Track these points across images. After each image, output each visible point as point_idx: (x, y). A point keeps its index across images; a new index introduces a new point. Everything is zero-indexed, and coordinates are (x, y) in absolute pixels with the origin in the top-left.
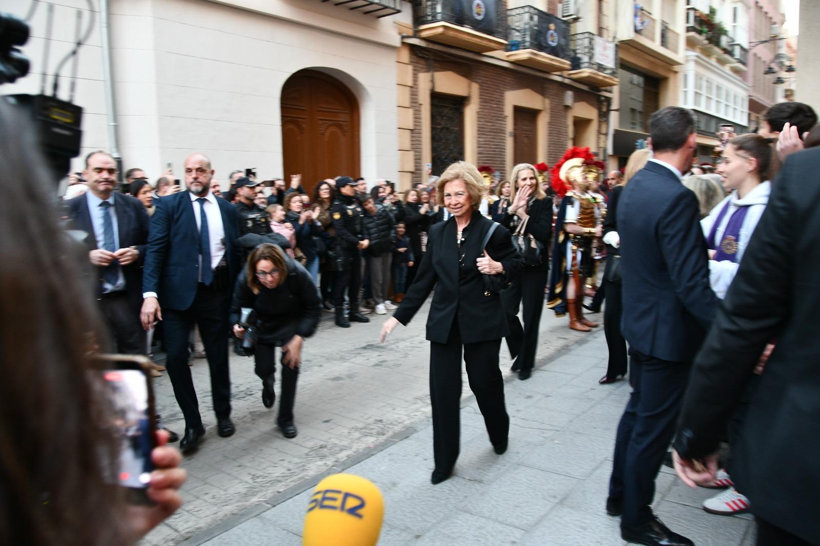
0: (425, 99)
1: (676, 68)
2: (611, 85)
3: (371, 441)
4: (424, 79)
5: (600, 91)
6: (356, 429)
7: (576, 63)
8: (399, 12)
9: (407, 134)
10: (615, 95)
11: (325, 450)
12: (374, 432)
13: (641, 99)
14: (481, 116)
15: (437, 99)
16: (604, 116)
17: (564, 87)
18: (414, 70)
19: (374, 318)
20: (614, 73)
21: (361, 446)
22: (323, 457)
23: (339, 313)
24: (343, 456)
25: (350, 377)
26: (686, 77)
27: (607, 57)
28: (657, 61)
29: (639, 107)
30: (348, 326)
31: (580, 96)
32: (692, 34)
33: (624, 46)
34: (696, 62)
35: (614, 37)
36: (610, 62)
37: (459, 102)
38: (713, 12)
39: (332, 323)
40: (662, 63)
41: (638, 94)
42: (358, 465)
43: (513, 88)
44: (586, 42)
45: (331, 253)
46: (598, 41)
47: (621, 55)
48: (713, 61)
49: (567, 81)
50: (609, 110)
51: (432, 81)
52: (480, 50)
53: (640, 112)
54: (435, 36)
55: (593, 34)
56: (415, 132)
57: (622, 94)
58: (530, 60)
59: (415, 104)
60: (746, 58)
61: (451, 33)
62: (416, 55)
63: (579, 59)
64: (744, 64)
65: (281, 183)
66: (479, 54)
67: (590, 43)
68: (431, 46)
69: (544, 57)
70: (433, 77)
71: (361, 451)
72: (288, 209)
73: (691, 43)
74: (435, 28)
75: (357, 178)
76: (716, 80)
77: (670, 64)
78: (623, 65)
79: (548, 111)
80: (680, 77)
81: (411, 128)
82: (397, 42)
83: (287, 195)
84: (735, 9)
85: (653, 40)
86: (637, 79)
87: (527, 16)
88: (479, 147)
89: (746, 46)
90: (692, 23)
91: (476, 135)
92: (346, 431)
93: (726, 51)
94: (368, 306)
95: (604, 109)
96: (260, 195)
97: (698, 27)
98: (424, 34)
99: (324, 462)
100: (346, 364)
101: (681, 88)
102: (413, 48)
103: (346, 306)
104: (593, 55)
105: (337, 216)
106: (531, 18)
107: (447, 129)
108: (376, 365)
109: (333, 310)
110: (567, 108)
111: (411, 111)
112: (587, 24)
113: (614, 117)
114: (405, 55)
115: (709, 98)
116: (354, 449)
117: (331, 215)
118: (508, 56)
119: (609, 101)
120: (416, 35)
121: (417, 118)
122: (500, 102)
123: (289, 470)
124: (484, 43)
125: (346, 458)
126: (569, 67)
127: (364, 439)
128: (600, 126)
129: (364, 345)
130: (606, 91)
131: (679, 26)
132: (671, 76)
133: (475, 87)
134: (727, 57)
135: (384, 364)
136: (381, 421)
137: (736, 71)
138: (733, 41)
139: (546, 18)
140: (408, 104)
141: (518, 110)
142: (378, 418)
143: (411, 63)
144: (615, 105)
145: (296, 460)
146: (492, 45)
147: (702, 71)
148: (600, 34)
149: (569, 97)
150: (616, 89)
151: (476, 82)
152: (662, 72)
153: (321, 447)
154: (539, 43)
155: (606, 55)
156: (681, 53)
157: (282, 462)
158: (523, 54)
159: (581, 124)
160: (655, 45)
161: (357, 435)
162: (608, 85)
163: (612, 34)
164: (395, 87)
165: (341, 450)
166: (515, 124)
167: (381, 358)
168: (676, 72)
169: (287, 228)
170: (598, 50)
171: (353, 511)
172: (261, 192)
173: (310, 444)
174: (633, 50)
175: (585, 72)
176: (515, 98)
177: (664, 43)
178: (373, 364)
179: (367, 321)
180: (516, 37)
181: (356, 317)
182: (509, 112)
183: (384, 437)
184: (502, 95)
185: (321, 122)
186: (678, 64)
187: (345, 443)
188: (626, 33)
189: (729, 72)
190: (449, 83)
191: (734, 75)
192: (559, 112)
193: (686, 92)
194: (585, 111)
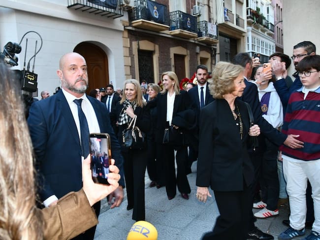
0: (135, 52)
1: (243, 34)
2: (216, 43)
4: (135, 44)
5: (211, 46)
7: (200, 34)
8: (123, 16)
9: (129, 68)
10: (218, 47)
13: (229, 48)
14: (160, 59)
16: (213, 57)
17: (195, 45)
18: (130, 40)
20: (216, 38)
26: (248, 38)
27: (214, 31)
29: (229, 52)
31: (202, 48)
32: (250, 19)
33: (219, 26)
34: (252, 31)
35: (216, 22)
36: (214, 33)
37: (150, 54)
38: (258, 9)
40: (238, 33)
41: (228, 46)
43: (174, 46)
44: (204, 25)
46: (209, 25)
47: (219, 30)
48: (260, 31)
49: (196, 42)
50: (215, 54)
51: (138, 45)
52: (158, 30)
53: (229, 54)
54: (139, 25)
55: (207, 22)
56: (132, 67)
57: (220, 46)
58: (180, 34)
59: (131, 55)
60: (273, 29)
61: (145, 24)
62: (131, 34)
63: (202, 32)
64: (273, 31)
66: (158, 32)
67: (206, 25)
68: (137, 30)
69: (186, 32)
70: (138, 43)
73: (249, 24)
74: (139, 22)
76: (261, 39)
77: (241, 33)
78: (220, 34)
79: (189, 55)
80: (246, 38)
81: (130, 65)
82: (122, 29)
84: (268, 8)
85: (233, 23)
86: (227, 40)
87: (178, 15)
89: (273, 23)
90: (249, 15)
91: (158, 67)
93: (264, 26)
95: (213, 54)
97: (252, 16)
98: (134, 25)
101: (247, 43)
104: (207, 31)
106: (180, 16)
107: (146, 65)
110: (197, 54)
111: (130, 58)
112: (204, 17)
113: (218, 57)
114: (126, 34)
115: (259, 47)
118: (171, 33)
119: (215, 50)
120: (130, 25)
121: (132, 60)
122: (169, 53)
124: (160, 27)
126: (197, 36)
128: (212, 61)
130: (214, 46)
131: (244, 16)
132: (242, 38)
133: (157, 47)
134: (265, 28)
137: (269, 34)
138: (268, 22)
139: (186, 15)
140: (128, 55)
141: (175, 55)
143: (129, 37)
144: (218, 52)
146: (164, 28)
147: (255, 35)
148: (210, 21)
149: (198, 49)
150: (218, 45)
151: (157, 44)
152: (237, 36)
154: (183, 26)
155: (212, 30)
156: (245, 28)
158: (177, 31)
159: (204, 60)
160: (234, 25)
163: (215, 21)
164: (122, 48)
166: (175, 61)
168: (244, 36)
170: (209, 28)
174: (225, 28)
175: (204, 38)
176: (174, 51)
177: (237, 24)
180: (174, 24)
182: (172, 56)
184: (169, 50)
185: (91, 64)
186: (245, 33)
188: (221, 20)
189: (267, 35)
190: (146, 45)
191: (269, 36)
192: (194, 55)
193: (248, 45)
194: (205, 54)
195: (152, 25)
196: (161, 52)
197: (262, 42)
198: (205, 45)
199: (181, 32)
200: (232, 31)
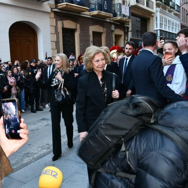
0: (60, 30)
1: (153, 15)
2: (129, 22)
3: (45, 151)
4: (60, 23)
5: (124, 24)
6: (40, 147)
7: (115, 15)
9: (54, 43)
10: (130, 26)
11: (29, 154)
12: (46, 148)
13: (140, 26)
14: (80, 36)
15: (64, 30)
16: (126, 34)
17: (111, 23)
18: (56, 20)
19: (45, 109)
20: (129, 18)
21: (41, 153)
22: (29, 157)
23: (32, 108)
24: (35, 156)
25: (37, 130)
26: (157, 17)
27: (127, 12)
28: (146, 12)
29: (139, 30)
30: (36, 112)
31: (117, 26)
33: (132, 8)
34: (160, 12)
36: (127, 14)
37: (73, 31)
39: (30, 111)
40: (147, 13)
41: (139, 25)
42: (41, 159)
43: (92, 25)
44: (119, 7)
45: (28, 86)
46: (123, 7)
47: (131, 11)
48: (167, 12)
49: (112, 21)
50: (128, 31)
51: (63, 24)
52: (80, 12)
54: (63, 8)
55: (121, 4)
56: (57, 43)
57: (132, 24)
58: (98, 14)
59: (57, 32)
60: (179, 10)
61: (69, 6)
62: (56, 15)
63: (116, 13)
64: (179, 12)
65: (10, 63)
66: (80, 13)
67: (120, 7)
68: (62, 11)
69: (103, 13)
70: (63, 22)
71: (42, 154)
72: (13, 72)
73: (158, 5)
74: (63, 4)
75: (37, 60)
76: (168, 18)
77: (150, 14)
78: (132, 14)
79: (105, 33)
80: (155, 18)
81: (56, 41)
82: (49, 11)
83: (13, 67)
85: (144, 5)
86: (138, 19)
88: (80, 47)
89: (179, 5)
91: (79, 43)
92: (36, 148)
93: (171, 7)
94: (42, 105)
95: (126, 31)
96: (3, 67)
98: (59, 7)
99: (29, 158)
100: (36, 125)
101: (155, 22)
102: (55, 13)
103: (35, 105)
104: (121, 11)
105: (30, 73)
107: (69, 41)
108: (46, 125)
109: (30, 107)
110: (112, 31)
111: (55, 35)
113: (130, 34)
114: (53, 15)
115: (166, 25)
116: (39, 154)
117: (29, 73)
118: (90, 14)
119: (128, 28)
120: (56, 7)
121: (58, 37)
122: (88, 30)
123: (17, 161)
124: (81, 9)
125: (36, 157)
126: (113, 17)
127: (43, 150)
128: (125, 37)
129: (41, 119)
132: (151, 18)
133: (78, 25)
134: (172, 9)
135: (49, 125)
136: (48, 144)
137: (176, 14)
138: (174, 3)
140: (54, 32)
141: (94, 33)
142: (47, 143)
143: (55, 18)
144: (130, 29)
145: (19, 158)
146: (84, 10)
147: (162, 15)
148: (124, 4)
149: (113, 27)
150: (130, 24)
151: (78, 23)
152: (148, 17)
153: (28, 153)
154: (101, 8)
155: (126, 11)
156: (154, 9)
157: (14, 159)
158: (95, 12)
159: (118, 37)
160: (145, 7)
161: (40, 149)
162: (127, 23)
163: (128, 4)
164: (49, 27)
165: (35, 154)
166: (93, 38)
167: (48, 123)
168: (153, 16)
169: (13, 79)
170: (123, 10)
171: (54, 176)
172: (3, 66)
173: (24, 152)
174: (137, 9)
175: (119, 18)
176: (93, 28)
177: (148, 5)
178: (45, 125)
179: (42, 110)
180: (93, 6)
181: (38, 109)
182: (91, 33)
183: (50, 150)
184: (88, 28)
185: (23, 40)
186: (154, 13)
187: (36, 152)
188: (133, 2)
189: (173, 15)
190: (69, 24)
191: (175, 16)
192: (109, 33)
193: (157, 23)
194: (119, 32)
195: (74, 7)
196: (82, 30)
197: (169, 21)
198: (119, 24)
199: (99, 13)
200: (143, 12)
